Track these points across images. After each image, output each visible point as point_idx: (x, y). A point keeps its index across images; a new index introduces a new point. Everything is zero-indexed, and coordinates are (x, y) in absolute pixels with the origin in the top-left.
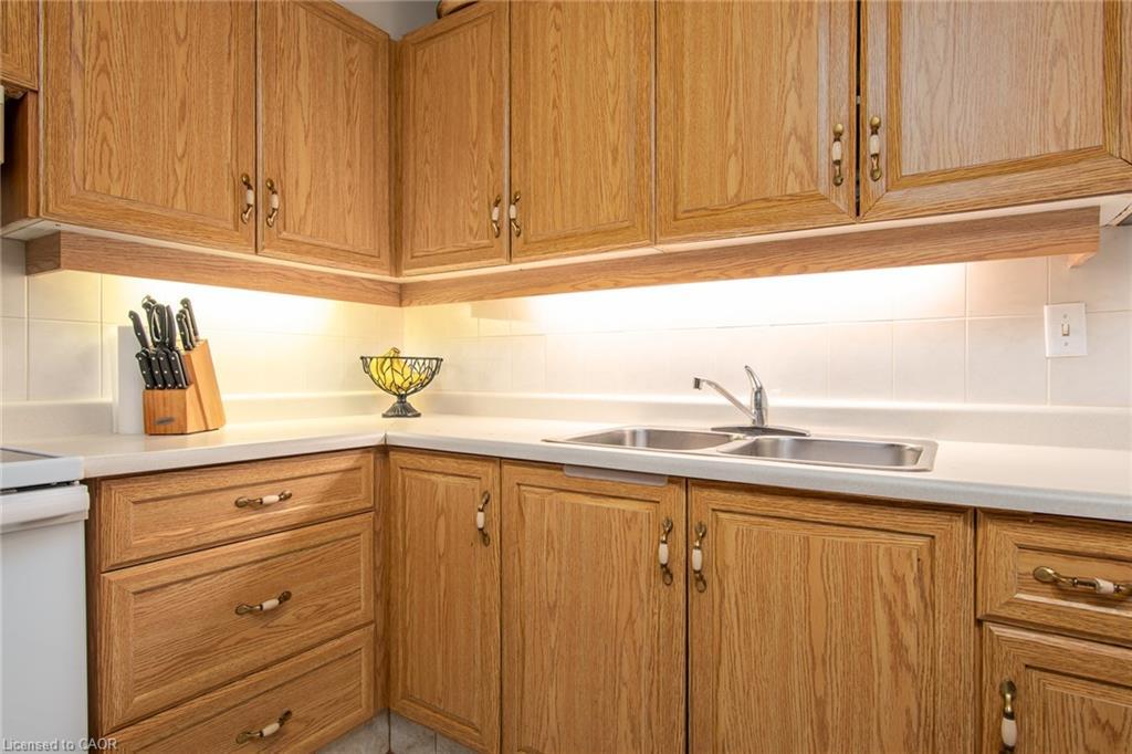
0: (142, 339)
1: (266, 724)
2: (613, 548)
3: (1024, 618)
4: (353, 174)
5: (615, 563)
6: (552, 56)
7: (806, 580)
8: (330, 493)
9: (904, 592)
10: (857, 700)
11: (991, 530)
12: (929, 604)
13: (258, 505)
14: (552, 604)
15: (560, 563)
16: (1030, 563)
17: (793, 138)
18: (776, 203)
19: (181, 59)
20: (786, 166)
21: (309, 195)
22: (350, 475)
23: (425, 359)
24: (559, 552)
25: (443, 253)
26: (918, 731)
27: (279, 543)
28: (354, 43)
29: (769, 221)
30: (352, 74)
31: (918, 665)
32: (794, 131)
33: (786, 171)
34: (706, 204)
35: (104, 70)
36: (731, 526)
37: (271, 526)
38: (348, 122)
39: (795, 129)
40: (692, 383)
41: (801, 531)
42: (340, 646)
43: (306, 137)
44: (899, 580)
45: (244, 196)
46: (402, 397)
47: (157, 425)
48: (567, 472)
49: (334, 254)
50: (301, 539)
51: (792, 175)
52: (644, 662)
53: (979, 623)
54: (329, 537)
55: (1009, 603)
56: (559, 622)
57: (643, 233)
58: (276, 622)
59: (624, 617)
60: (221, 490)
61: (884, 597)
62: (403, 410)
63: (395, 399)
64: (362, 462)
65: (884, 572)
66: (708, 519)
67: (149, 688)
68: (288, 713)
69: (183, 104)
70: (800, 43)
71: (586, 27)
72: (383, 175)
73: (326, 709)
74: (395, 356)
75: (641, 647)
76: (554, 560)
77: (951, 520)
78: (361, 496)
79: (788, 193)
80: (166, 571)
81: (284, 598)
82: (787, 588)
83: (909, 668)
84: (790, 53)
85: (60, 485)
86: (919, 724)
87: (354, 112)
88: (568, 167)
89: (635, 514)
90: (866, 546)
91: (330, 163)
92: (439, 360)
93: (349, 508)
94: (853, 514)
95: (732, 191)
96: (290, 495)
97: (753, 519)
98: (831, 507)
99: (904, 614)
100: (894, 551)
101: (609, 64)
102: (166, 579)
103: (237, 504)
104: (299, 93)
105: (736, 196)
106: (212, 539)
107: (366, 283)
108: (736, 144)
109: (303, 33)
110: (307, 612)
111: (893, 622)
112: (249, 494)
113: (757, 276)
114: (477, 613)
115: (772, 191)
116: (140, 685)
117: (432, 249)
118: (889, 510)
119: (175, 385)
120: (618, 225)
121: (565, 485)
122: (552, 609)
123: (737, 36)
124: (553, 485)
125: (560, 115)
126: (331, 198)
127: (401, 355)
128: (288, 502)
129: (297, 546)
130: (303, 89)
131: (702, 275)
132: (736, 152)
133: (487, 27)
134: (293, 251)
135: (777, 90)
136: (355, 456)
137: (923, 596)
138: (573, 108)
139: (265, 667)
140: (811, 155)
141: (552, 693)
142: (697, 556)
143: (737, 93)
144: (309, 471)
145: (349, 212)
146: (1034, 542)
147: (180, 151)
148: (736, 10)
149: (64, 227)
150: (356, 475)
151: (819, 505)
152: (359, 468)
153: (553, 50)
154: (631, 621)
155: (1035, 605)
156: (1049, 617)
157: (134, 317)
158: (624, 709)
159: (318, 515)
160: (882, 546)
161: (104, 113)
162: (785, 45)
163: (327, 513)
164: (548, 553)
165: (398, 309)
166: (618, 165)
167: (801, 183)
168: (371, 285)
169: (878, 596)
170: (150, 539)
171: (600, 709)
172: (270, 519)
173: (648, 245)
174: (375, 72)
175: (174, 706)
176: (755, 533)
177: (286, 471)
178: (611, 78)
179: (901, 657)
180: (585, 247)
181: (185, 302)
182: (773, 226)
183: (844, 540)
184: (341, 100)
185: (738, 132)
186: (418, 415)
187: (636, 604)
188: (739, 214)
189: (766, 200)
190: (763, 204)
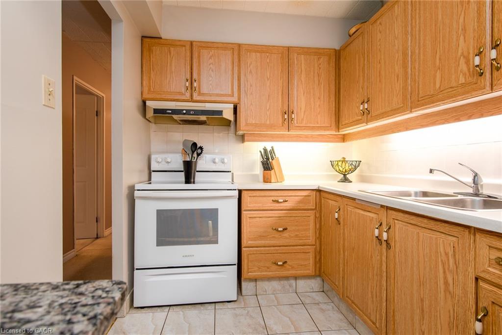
0: (263, 157)
1: (279, 261)
3: (490, 279)
4: (320, 101)
6: (379, 44)
7: (418, 250)
8: (300, 202)
9: (448, 260)
10: (433, 302)
13: (277, 202)
16: (495, 254)
17: (462, 57)
18: (456, 88)
19: (268, 84)
20: (459, 71)
21: (305, 112)
22: (307, 198)
23: (356, 161)
26: (453, 321)
27: (283, 213)
28: (321, 58)
29: (452, 97)
30: (320, 68)
31: (453, 292)
33: (459, 73)
34: (428, 93)
35: (251, 94)
36: (398, 225)
37: (282, 208)
38: (319, 84)
39: (463, 53)
40: (429, 171)
41: (416, 229)
42: (302, 249)
43: (304, 94)
44: (447, 254)
45: (284, 117)
46: (344, 175)
47: (266, 180)
49: (313, 128)
50: (290, 214)
51: (461, 74)
53: (477, 279)
54: (299, 215)
55: (484, 271)
56: (355, 255)
57: (407, 108)
58: (283, 235)
59: (370, 255)
60: (268, 196)
61: (442, 261)
62: (345, 180)
63: (342, 176)
64: (311, 194)
65: (442, 250)
66: (391, 221)
67: (251, 241)
68: (286, 262)
69: (269, 96)
70: (465, 12)
71: (389, 29)
72: (333, 98)
73: (298, 266)
74: (344, 161)
77: (464, 231)
78: (310, 205)
79: (460, 83)
80: (255, 214)
81: (285, 229)
82: (412, 252)
83: (450, 292)
84: (461, 19)
85: (234, 190)
86: (454, 319)
87: (321, 81)
88: (383, 86)
89: (373, 218)
90: (436, 238)
91: (312, 99)
92: (361, 161)
93: (306, 208)
94: (432, 224)
95: (438, 86)
96: (287, 201)
97: (404, 223)
98: (426, 221)
99: (448, 269)
100: (445, 242)
101: (396, 42)
102: (255, 216)
103: (273, 201)
104: (301, 81)
105: (439, 88)
106: (266, 208)
107: (329, 136)
108: (439, 65)
109: (303, 62)
110: (292, 235)
111: (444, 272)
112: (276, 199)
113: (461, 121)
114: (337, 247)
115: (454, 84)
116: (250, 239)
117: (347, 122)
118: (443, 224)
119: (269, 170)
120: (399, 106)
123: (440, 17)
125: (381, 66)
126: (312, 110)
127: (346, 160)
128: (286, 203)
129: (289, 215)
130: (303, 80)
131: (437, 122)
132: (439, 69)
133: (361, 38)
134: (300, 130)
135: (455, 37)
136: (309, 192)
137: (455, 263)
138: (385, 62)
139: (280, 246)
140: (470, 64)
141: (353, 279)
142: (385, 235)
143: (440, 42)
144: (293, 195)
145: (319, 114)
146: (493, 244)
147: (268, 108)
148: (440, 5)
149: (245, 132)
150: (310, 198)
151: (422, 220)
152: (310, 196)
153: (379, 41)
154: (371, 257)
155: (494, 274)
156: (499, 280)
157: (260, 152)
158: (370, 289)
159: (295, 208)
160: (441, 239)
161: (251, 104)
162: (459, 15)
163: (299, 208)
165: (343, 144)
166: (399, 82)
167: (465, 78)
168: (331, 136)
169: (440, 260)
170: (252, 205)
171: (364, 287)
172: (281, 206)
173: (408, 113)
174: (329, 64)
175: (257, 247)
176: (404, 229)
177: (286, 193)
178: (396, 47)
179: (447, 287)
180: (388, 116)
181: (272, 147)
182: (454, 99)
183: (429, 235)
184: (316, 79)
185: (440, 59)
186: (351, 182)
187: (373, 251)
188: (440, 96)
189: (451, 88)
190: (451, 90)
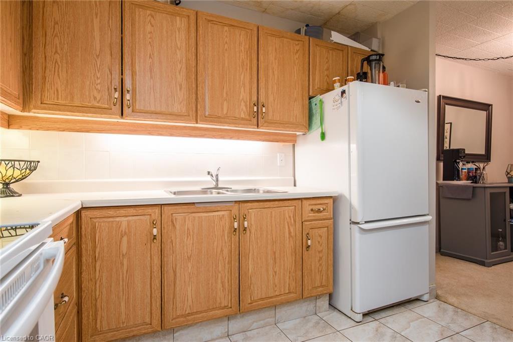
2: (215, 228)
5: (216, 234)
6: (149, 36)
7: (271, 223)
9: (291, 220)
10: (282, 249)
11: (305, 202)
12: (295, 221)
14: (189, 256)
15: (193, 240)
16: (311, 207)
17: (243, 102)
24: (193, 236)
25: (71, 106)
26: (293, 250)
31: (293, 235)
32: (243, 99)
34: (216, 114)
36: (253, 212)
40: (207, 173)
41: (270, 210)
44: (290, 217)
46: (7, 185)
48: (197, 205)
51: (242, 111)
52: (227, 262)
53: (302, 223)
55: (308, 217)
56: (193, 262)
57: (193, 119)
59: (219, 250)
65: (287, 216)
66: (246, 212)
75: (226, 258)
76: (190, 239)
78: (74, 236)
79: (241, 117)
82: (267, 226)
83: (291, 236)
89: (223, 215)
90: (284, 211)
95: (225, 112)
98: (277, 203)
99: (291, 225)
100: (288, 211)
105: (226, 114)
108: (226, 97)
111: (289, 227)
115: (237, 116)
120: (182, 114)
121: (195, 211)
122: (189, 258)
124: (190, 211)
132: (226, 100)
135: (238, 86)
138: (160, 62)
140: (247, 107)
141: (189, 289)
142: (246, 223)
143: (226, 81)
146: (311, 204)
150: (73, 225)
151: (274, 203)
153: (149, 33)
154: (222, 250)
155: (311, 216)
156: (313, 218)
158: (219, 281)
164: (188, 237)
167: (244, 115)
169: (286, 222)
171: (210, 285)
176: (259, 214)
178: (179, 57)
179: (290, 234)
182: (237, 125)
185: (227, 94)
187: (224, 245)
188: (227, 120)
189: (235, 117)
190: (234, 118)
